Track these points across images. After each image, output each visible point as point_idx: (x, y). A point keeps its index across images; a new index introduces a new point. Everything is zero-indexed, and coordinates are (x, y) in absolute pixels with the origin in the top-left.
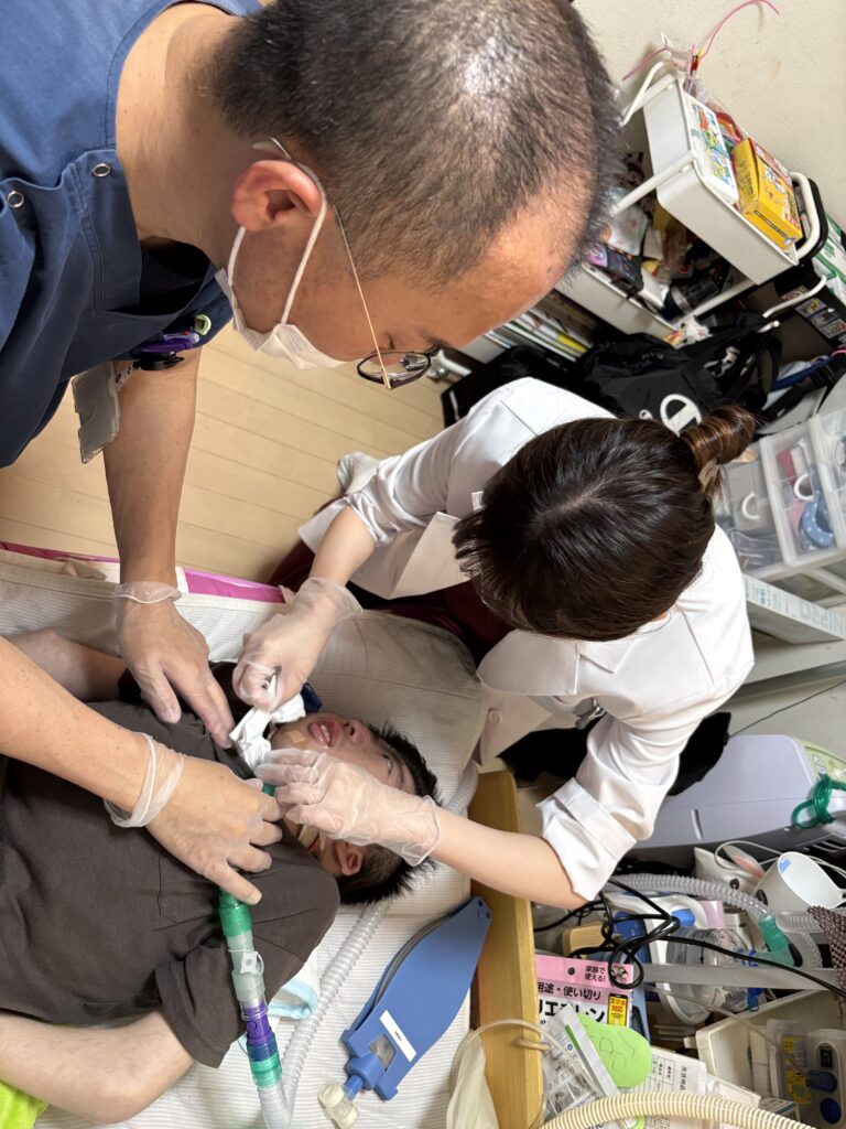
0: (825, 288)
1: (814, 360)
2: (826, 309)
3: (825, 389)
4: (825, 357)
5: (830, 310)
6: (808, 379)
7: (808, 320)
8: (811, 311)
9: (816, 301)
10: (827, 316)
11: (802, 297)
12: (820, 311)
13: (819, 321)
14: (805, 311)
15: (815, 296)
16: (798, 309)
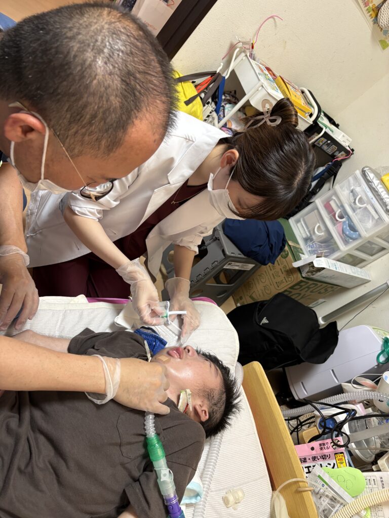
0: (325, 132)
1: (326, 166)
2: (327, 141)
3: (333, 177)
4: (330, 163)
5: (329, 142)
6: (326, 173)
7: (320, 148)
8: (321, 144)
9: (322, 139)
10: (328, 145)
11: (317, 138)
12: (325, 143)
13: (325, 148)
14: (319, 144)
15: (322, 137)
16: (315, 143)
